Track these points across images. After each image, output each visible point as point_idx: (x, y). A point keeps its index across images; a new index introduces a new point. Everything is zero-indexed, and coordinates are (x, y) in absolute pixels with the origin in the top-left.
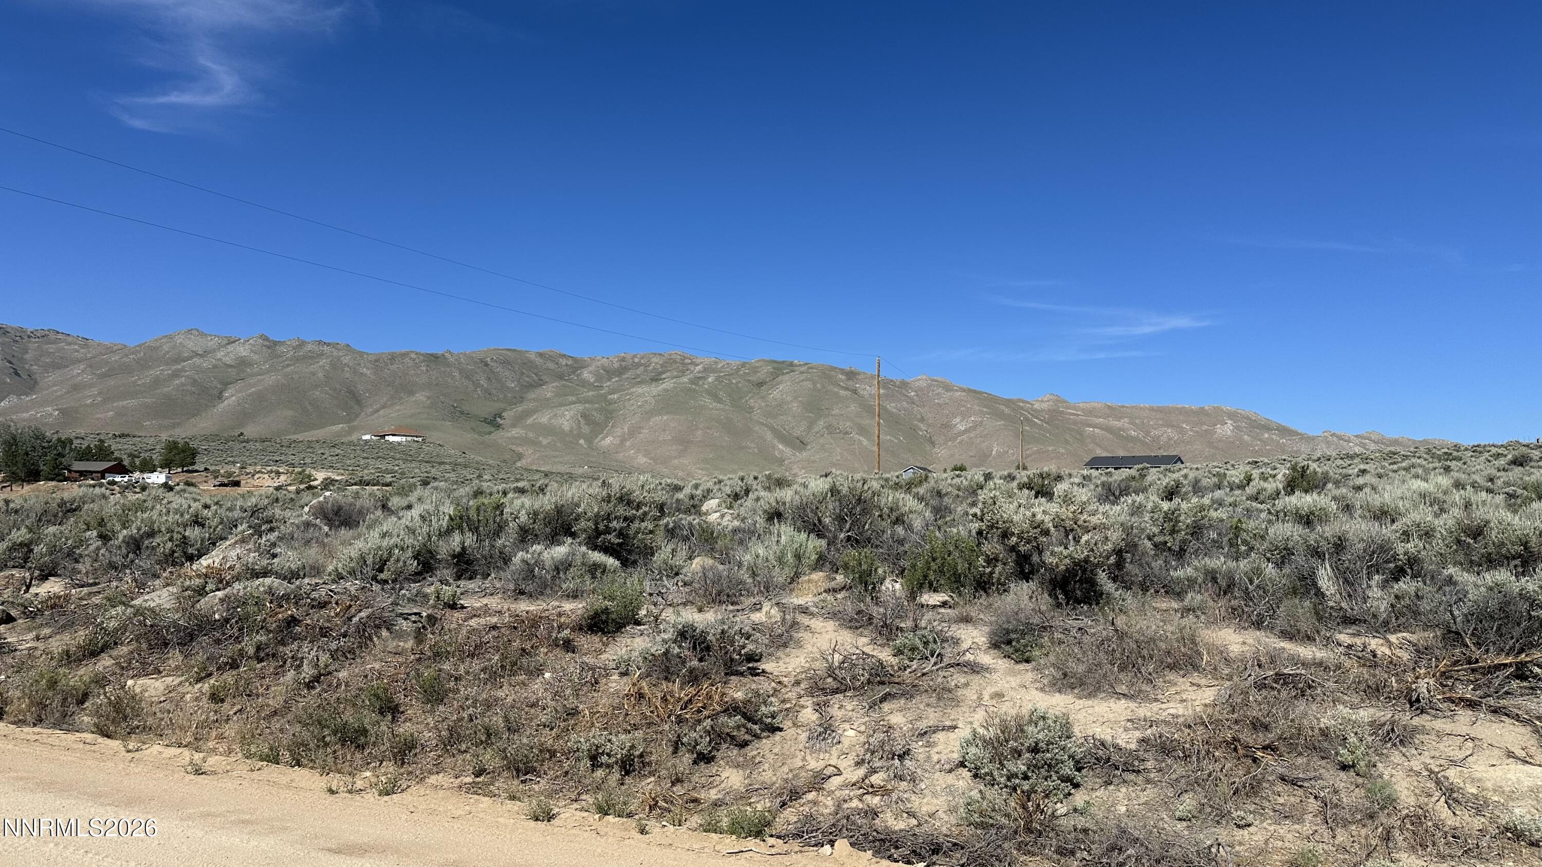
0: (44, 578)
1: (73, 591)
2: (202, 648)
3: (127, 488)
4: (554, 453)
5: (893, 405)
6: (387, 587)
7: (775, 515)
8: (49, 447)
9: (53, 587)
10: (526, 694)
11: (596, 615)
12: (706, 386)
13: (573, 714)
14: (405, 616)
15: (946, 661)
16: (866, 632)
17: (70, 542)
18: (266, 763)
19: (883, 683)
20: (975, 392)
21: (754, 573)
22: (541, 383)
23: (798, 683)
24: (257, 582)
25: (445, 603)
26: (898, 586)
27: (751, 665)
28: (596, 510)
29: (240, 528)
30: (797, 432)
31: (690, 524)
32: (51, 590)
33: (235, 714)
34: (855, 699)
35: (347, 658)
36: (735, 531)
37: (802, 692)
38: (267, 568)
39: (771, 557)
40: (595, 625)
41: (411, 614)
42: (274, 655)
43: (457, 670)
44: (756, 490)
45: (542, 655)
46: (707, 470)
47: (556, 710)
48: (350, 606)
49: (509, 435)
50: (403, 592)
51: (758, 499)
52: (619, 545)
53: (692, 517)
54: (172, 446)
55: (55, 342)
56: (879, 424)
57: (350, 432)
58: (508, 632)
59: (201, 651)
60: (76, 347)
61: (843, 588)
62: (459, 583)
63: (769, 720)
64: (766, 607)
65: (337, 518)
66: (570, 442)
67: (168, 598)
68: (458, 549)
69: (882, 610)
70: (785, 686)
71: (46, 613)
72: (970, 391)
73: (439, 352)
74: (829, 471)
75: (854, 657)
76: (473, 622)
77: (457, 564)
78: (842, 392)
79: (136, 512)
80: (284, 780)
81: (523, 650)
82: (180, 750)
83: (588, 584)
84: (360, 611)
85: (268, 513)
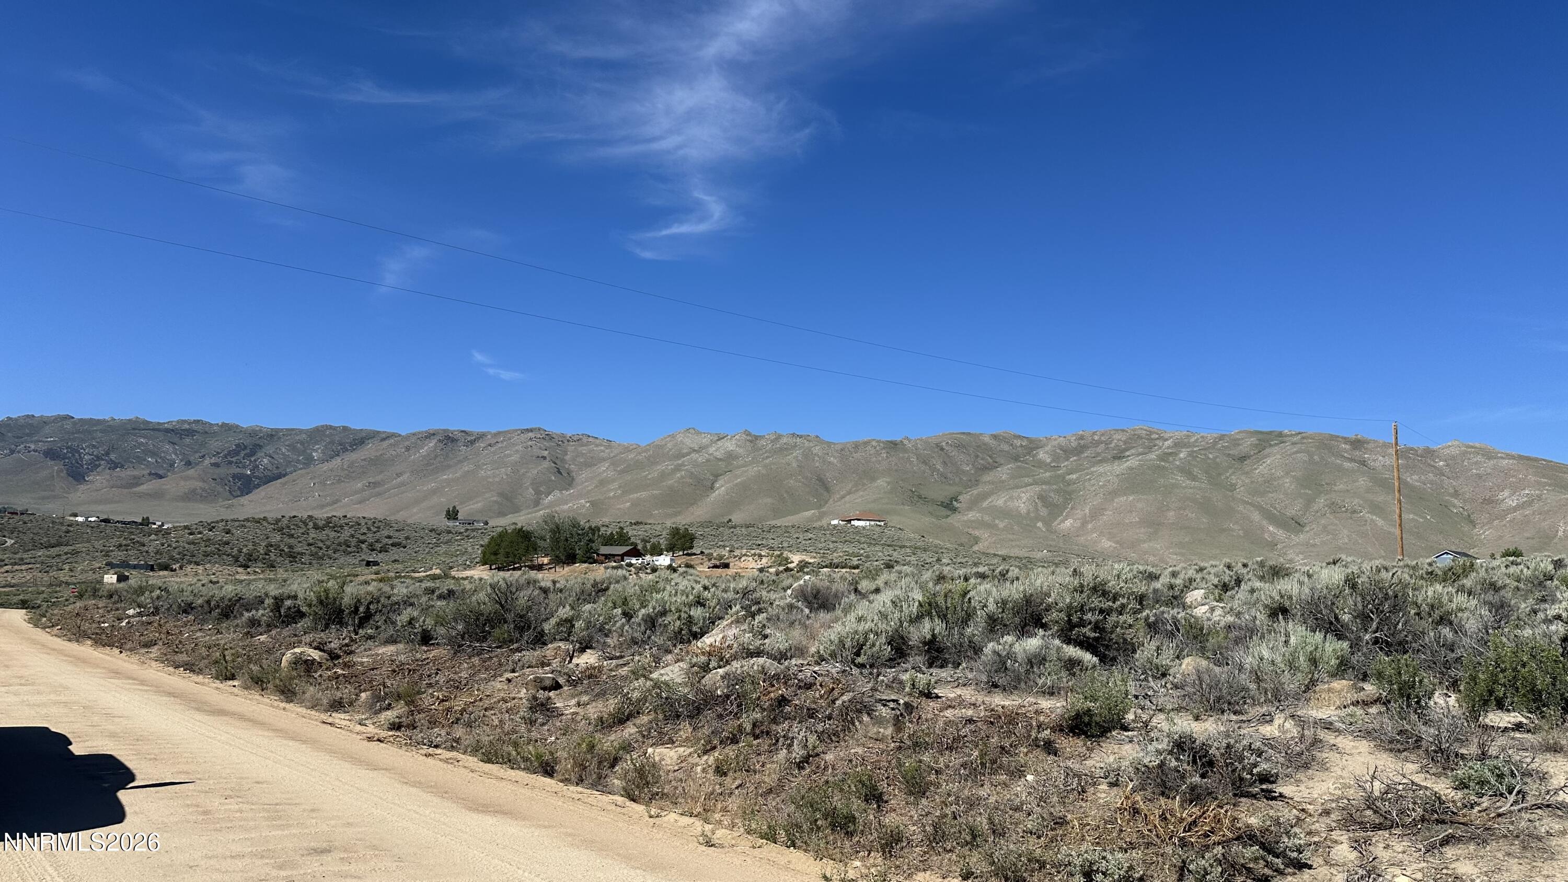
0: (582, 650)
1: (605, 662)
2: (708, 722)
3: (640, 570)
4: (1011, 537)
5: (1415, 477)
6: (865, 671)
7: (1279, 611)
8: (583, 534)
9: (588, 659)
10: (1008, 796)
11: (1078, 716)
12: (1178, 463)
13: (1061, 824)
14: (884, 703)
15: (1531, 800)
16: (1413, 757)
17: (601, 618)
18: (765, 841)
19: (1443, 822)
20: (1528, 459)
21: (1258, 678)
22: (994, 466)
23: (1327, 813)
24: (752, 662)
25: (920, 692)
26: (1452, 700)
27: (1264, 787)
28: (1068, 600)
29: (734, 609)
30: (1291, 512)
31: (1174, 618)
32: (588, 661)
33: (737, 788)
34: (1405, 838)
35: (832, 741)
36: (1229, 627)
37: (1334, 824)
38: (759, 648)
39: (1279, 659)
40: (1077, 727)
41: (889, 701)
42: (768, 733)
43: (936, 762)
44: (1249, 580)
45: (1022, 755)
46: (1182, 555)
47: (1043, 817)
48: (833, 689)
49: (966, 518)
50: (881, 678)
51: (1252, 591)
52: (1096, 639)
53: (1176, 610)
54: (675, 532)
55: (587, 445)
56: (1400, 501)
57: (820, 518)
58: (985, 727)
59: (708, 723)
60: (602, 448)
61: (1375, 701)
62: (931, 670)
63: (1295, 855)
64: (1279, 719)
65: (816, 601)
66: (1027, 525)
67: (679, 673)
68: (929, 637)
69: (1432, 731)
70: (1310, 815)
71: (585, 682)
72: (1521, 458)
73: (898, 439)
74: (1338, 557)
75: (1401, 787)
76: (949, 713)
77: (928, 651)
78: (1347, 465)
79: (652, 593)
80: (782, 860)
81: (1003, 748)
82: (692, 820)
83: (1065, 680)
84: (842, 694)
85: (756, 595)
